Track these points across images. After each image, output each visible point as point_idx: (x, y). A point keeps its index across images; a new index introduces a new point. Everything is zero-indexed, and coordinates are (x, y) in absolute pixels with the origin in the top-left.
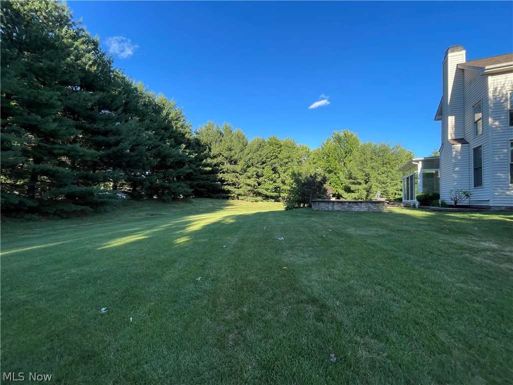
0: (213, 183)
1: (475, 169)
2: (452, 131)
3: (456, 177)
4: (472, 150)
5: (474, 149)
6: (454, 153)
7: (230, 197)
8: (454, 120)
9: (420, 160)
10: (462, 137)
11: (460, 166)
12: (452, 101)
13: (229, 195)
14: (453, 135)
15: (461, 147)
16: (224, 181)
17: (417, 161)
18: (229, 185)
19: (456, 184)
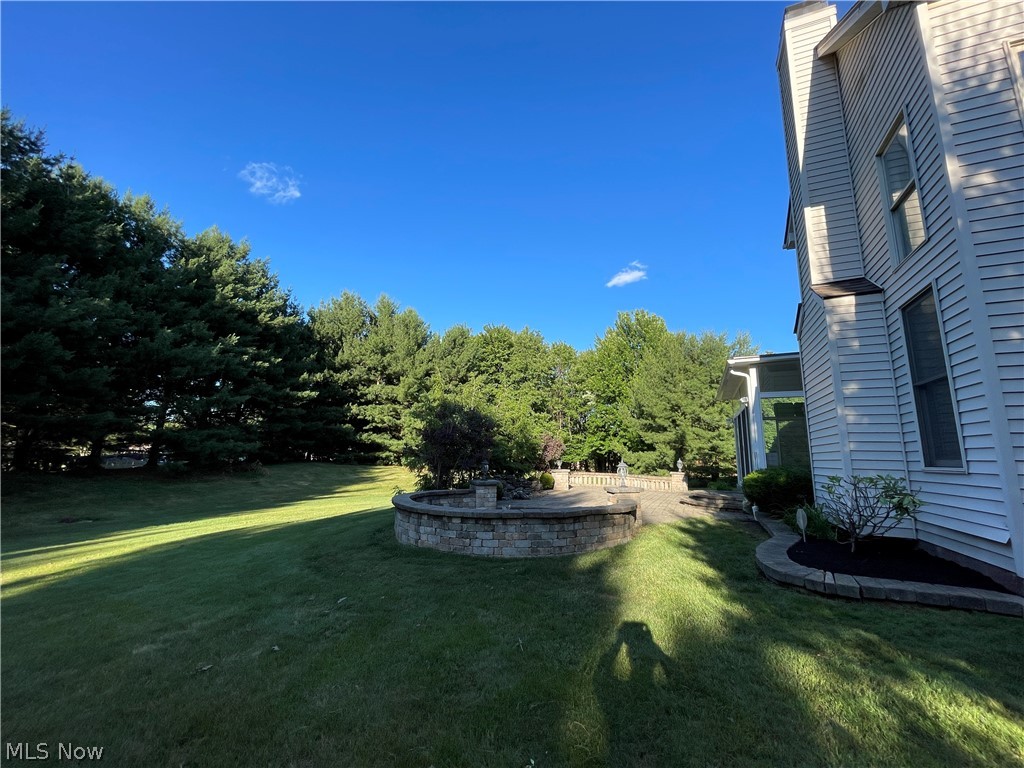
0: (332, 426)
1: (918, 389)
2: (822, 255)
3: (851, 419)
4: (898, 315)
5: (903, 309)
6: (836, 328)
7: (378, 458)
8: (824, 219)
9: (753, 365)
10: (858, 274)
11: (861, 376)
12: (810, 161)
13: (377, 454)
14: (828, 269)
15: (857, 305)
16: (365, 422)
17: (744, 368)
18: (377, 430)
19: (852, 446)
